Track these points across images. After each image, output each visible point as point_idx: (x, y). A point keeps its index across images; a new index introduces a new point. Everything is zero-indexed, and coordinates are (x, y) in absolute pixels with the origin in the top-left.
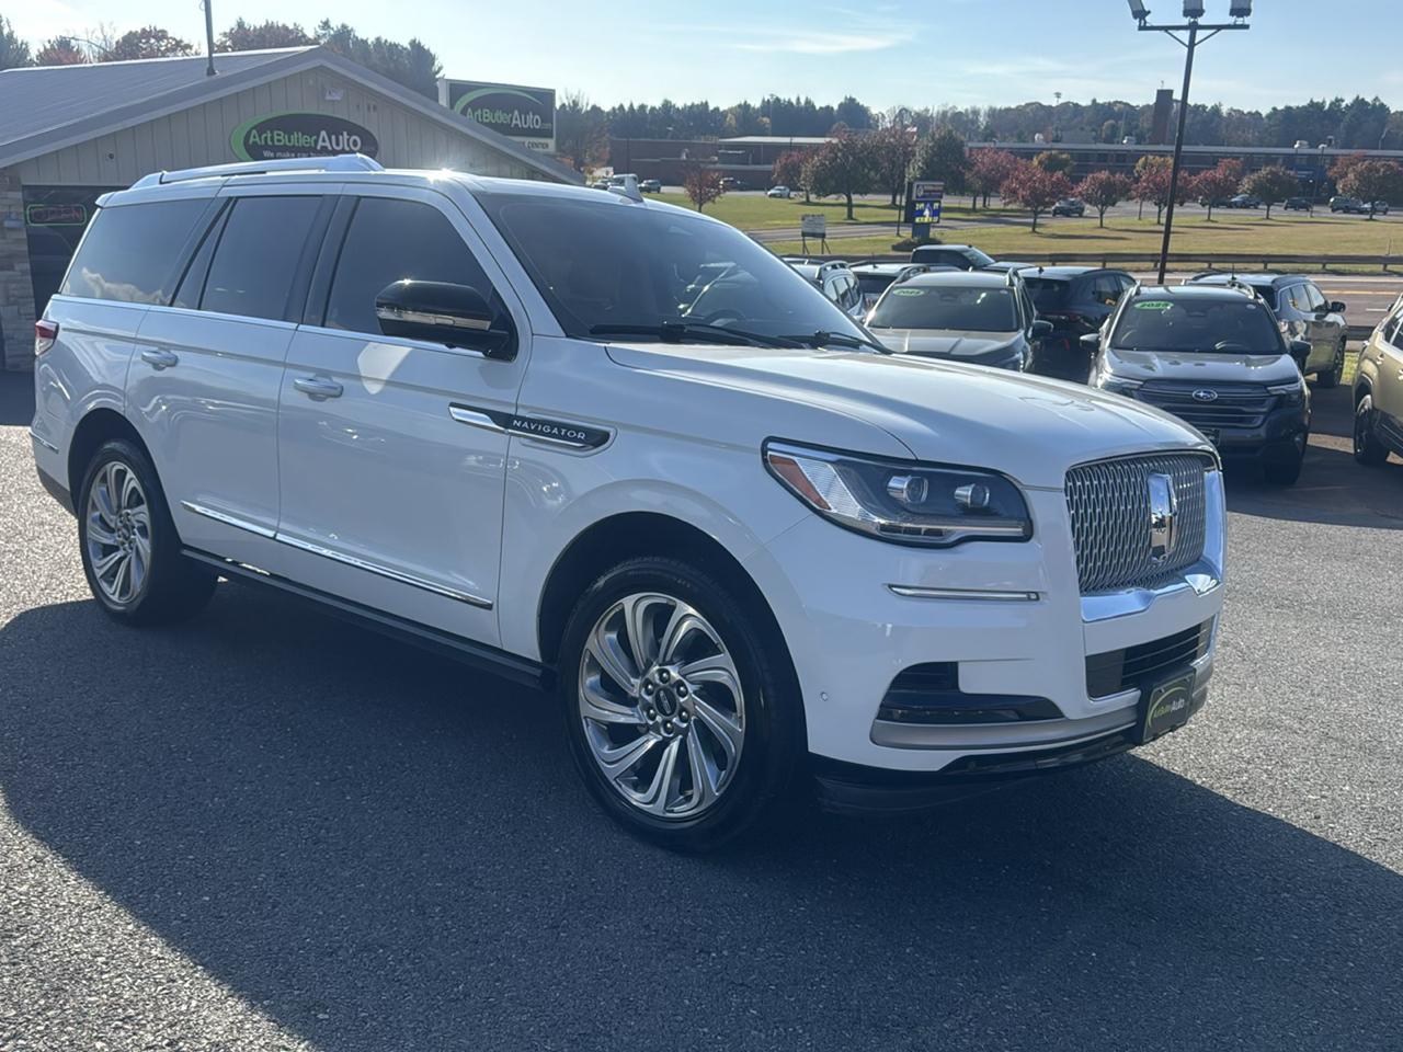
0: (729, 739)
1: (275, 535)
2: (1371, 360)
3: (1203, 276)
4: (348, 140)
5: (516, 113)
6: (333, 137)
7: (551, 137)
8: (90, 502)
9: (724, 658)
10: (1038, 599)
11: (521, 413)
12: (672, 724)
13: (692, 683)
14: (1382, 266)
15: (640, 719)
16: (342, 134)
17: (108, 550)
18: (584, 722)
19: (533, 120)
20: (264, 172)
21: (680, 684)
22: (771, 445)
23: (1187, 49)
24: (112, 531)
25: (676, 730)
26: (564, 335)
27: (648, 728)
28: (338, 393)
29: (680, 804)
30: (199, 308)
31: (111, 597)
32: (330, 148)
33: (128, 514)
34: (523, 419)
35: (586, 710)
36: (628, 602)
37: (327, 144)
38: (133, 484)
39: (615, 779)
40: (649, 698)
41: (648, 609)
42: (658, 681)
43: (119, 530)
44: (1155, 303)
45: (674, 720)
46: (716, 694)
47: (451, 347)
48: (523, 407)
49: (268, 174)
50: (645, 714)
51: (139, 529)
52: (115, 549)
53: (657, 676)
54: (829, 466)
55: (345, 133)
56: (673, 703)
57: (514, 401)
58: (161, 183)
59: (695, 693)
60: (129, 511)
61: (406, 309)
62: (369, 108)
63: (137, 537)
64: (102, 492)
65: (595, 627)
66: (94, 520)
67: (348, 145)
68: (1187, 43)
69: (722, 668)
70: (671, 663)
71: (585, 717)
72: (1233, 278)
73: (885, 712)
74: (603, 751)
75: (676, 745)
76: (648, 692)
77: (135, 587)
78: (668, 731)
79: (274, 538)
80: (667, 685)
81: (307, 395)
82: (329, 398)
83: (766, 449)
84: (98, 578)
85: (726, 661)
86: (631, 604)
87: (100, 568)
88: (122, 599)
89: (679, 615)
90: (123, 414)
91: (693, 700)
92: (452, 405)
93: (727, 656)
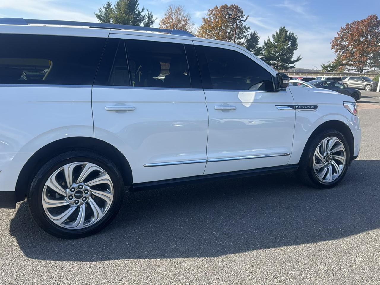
11: (295, 105)
28: (235, 109)
54: (351, 105)
57: (294, 102)
75: (331, 167)
76: (324, 159)
77: (99, 214)
78: (328, 165)
79: (207, 162)
80: (328, 156)
81: (221, 111)
82: (231, 111)
83: (344, 104)
84: (59, 225)
85: (342, 145)
86: (324, 141)
87: (59, 220)
88: (87, 225)
89: (333, 140)
90: (93, 137)
91: (333, 156)
92: (276, 106)
93: (342, 144)
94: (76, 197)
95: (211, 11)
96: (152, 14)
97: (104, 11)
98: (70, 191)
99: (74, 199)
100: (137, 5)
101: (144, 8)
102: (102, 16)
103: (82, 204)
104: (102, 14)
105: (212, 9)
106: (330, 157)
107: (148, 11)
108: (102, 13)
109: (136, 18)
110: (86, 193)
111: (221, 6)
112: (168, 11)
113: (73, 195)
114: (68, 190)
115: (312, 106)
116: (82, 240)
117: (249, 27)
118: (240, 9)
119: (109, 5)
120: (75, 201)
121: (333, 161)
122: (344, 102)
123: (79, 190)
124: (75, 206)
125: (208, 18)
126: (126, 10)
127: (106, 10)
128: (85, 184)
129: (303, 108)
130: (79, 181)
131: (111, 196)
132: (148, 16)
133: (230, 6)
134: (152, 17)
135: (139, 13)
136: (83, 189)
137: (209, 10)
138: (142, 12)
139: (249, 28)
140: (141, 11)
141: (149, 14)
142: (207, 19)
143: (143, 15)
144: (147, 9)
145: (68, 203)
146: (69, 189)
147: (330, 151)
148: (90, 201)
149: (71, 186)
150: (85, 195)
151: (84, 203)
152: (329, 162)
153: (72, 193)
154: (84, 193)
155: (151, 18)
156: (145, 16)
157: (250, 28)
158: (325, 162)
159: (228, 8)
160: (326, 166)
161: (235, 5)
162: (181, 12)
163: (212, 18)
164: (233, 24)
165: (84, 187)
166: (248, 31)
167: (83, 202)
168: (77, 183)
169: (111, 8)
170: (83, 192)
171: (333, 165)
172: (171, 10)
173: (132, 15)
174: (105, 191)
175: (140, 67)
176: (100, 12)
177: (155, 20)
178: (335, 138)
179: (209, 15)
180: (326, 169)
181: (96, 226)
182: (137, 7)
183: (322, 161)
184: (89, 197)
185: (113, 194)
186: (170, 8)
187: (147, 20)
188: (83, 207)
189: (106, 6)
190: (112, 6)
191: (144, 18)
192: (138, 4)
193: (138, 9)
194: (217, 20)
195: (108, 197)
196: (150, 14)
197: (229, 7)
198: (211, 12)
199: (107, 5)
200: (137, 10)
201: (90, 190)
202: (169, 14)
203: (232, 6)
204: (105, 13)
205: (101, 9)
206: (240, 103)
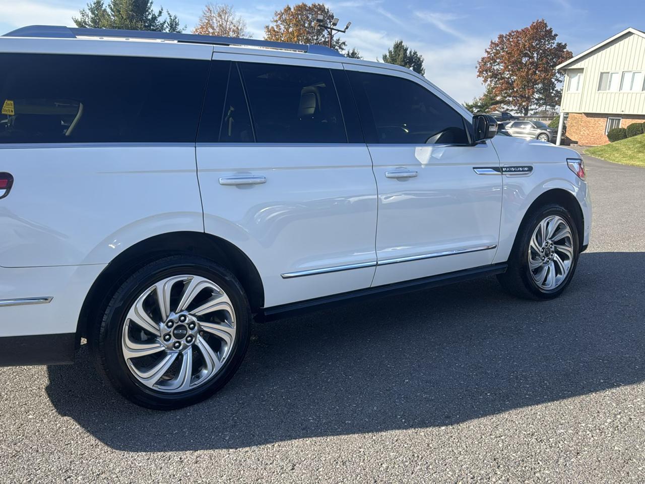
11: (501, 166)
18: (531, 272)
21: (551, 244)
28: (415, 175)
34: (506, 168)
35: (531, 268)
40: (543, 254)
42: (545, 247)
69: (567, 231)
74: (536, 278)
75: (553, 264)
76: (542, 252)
77: (214, 364)
78: (548, 262)
79: (377, 265)
80: (548, 247)
81: (396, 179)
82: (411, 178)
83: (567, 162)
84: (151, 387)
85: (568, 229)
86: (543, 224)
87: (150, 378)
88: (196, 383)
89: (556, 220)
90: (203, 232)
91: (555, 247)
92: (474, 168)
93: (568, 227)
94: (176, 336)
95: (279, 14)
96: (177, 20)
97: (90, 14)
98: (166, 327)
99: (173, 340)
100: (149, 5)
101: (162, 10)
102: (87, 25)
103: (185, 347)
104: (87, 20)
105: (281, 11)
106: (551, 249)
107: (169, 14)
108: (87, 18)
109: (149, 26)
110: (192, 329)
111: (296, 7)
112: (204, 14)
113: (171, 334)
114: (162, 325)
115: (525, 167)
116: (190, 410)
117: (344, 41)
118: (328, 11)
119: (99, 5)
120: (175, 343)
121: (556, 255)
122: (567, 159)
123: (180, 323)
124: (177, 353)
125: (275, 27)
126: (130, 13)
127: (93, 13)
128: (190, 313)
129: (512, 171)
130: (180, 309)
131: (233, 331)
132: (171, 24)
133: (311, 6)
134: (177, 24)
135: (154, 18)
136: (186, 322)
137: (276, 14)
138: (159, 16)
139: (344, 43)
140: (157, 15)
141: (171, 19)
142: (273, 27)
143: (161, 22)
144: (168, 12)
145: (163, 348)
146: (164, 322)
147: (550, 239)
148: (198, 341)
149: (167, 317)
150: (190, 333)
151: (189, 346)
152: (550, 257)
153: (169, 330)
154: (188, 329)
155: (175, 27)
156: (165, 22)
157: (346, 43)
158: (545, 258)
159: (308, 10)
160: (545, 263)
161: (319, 5)
162: (228, 17)
163: (282, 27)
164: (317, 37)
165: (187, 319)
166: (343, 49)
167: (188, 344)
168: (177, 312)
169: (103, 9)
170: (187, 326)
171: (556, 261)
172: (211, 13)
173: (142, 22)
174: (222, 323)
175: (232, 111)
176: (83, 16)
177: (183, 30)
178: (557, 218)
179: (276, 21)
180: (546, 268)
181: (210, 384)
182: (150, 8)
183: (539, 256)
184: (196, 335)
185: (235, 327)
186: (209, 9)
187: (169, 31)
188: (187, 353)
189: (93, 5)
190: (104, 6)
191: (163, 26)
192: (152, 3)
193: (152, 11)
194: (291, 30)
195: (228, 332)
196: (174, 20)
197: (309, 7)
198: (279, 16)
199: (95, 4)
200: (150, 14)
201: (198, 323)
202: (206, 19)
203: (315, 6)
204: (92, 18)
205: (84, 11)
206: (421, 164)
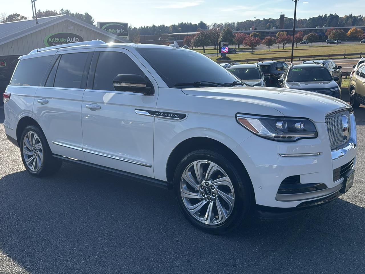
0: (230, 202)
1: (82, 150)
2: (353, 80)
3: (305, 62)
4: (75, 39)
5: (118, 30)
6: (71, 39)
7: (127, 35)
8: (24, 143)
9: (227, 178)
10: (320, 155)
11: (157, 110)
12: (210, 197)
13: (216, 185)
14: (344, 56)
15: (200, 197)
16: (74, 38)
17: (29, 156)
18: (183, 198)
19: (122, 31)
20: (69, 47)
21: (212, 186)
22: (238, 115)
23: (295, 3)
24: (30, 151)
25: (211, 199)
26: (168, 87)
27: (202, 199)
28: (99, 108)
29: (214, 221)
30: (53, 87)
31: (32, 169)
32: (70, 42)
33: (35, 146)
34: (158, 112)
35: (183, 195)
36: (195, 163)
37: (70, 41)
38: (37, 137)
39: (193, 214)
40: (203, 191)
41: (201, 165)
42: (205, 185)
43: (33, 151)
44: (297, 69)
45: (211, 196)
46: (224, 188)
47: (135, 93)
48: (158, 109)
49: (70, 47)
50: (201, 195)
51: (39, 150)
52: (32, 156)
53: (204, 184)
54: (258, 120)
55: (74, 37)
56: (210, 191)
57: (155, 107)
58: (38, 52)
59: (217, 188)
60: (36, 145)
61: (122, 83)
62: (80, 30)
63: (39, 153)
64: (27, 140)
65: (185, 170)
66: (25, 148)
67: (75, 41)
68: (295, 1)
69: (226, 180)
70: (209, 180)
71: (183, 197)
72: (313, 62)
73: (280, 191)
74: (188, 206)
90: (33, 118)
92: (135, 109)
120: (34, 154)
206: (103, 103)
